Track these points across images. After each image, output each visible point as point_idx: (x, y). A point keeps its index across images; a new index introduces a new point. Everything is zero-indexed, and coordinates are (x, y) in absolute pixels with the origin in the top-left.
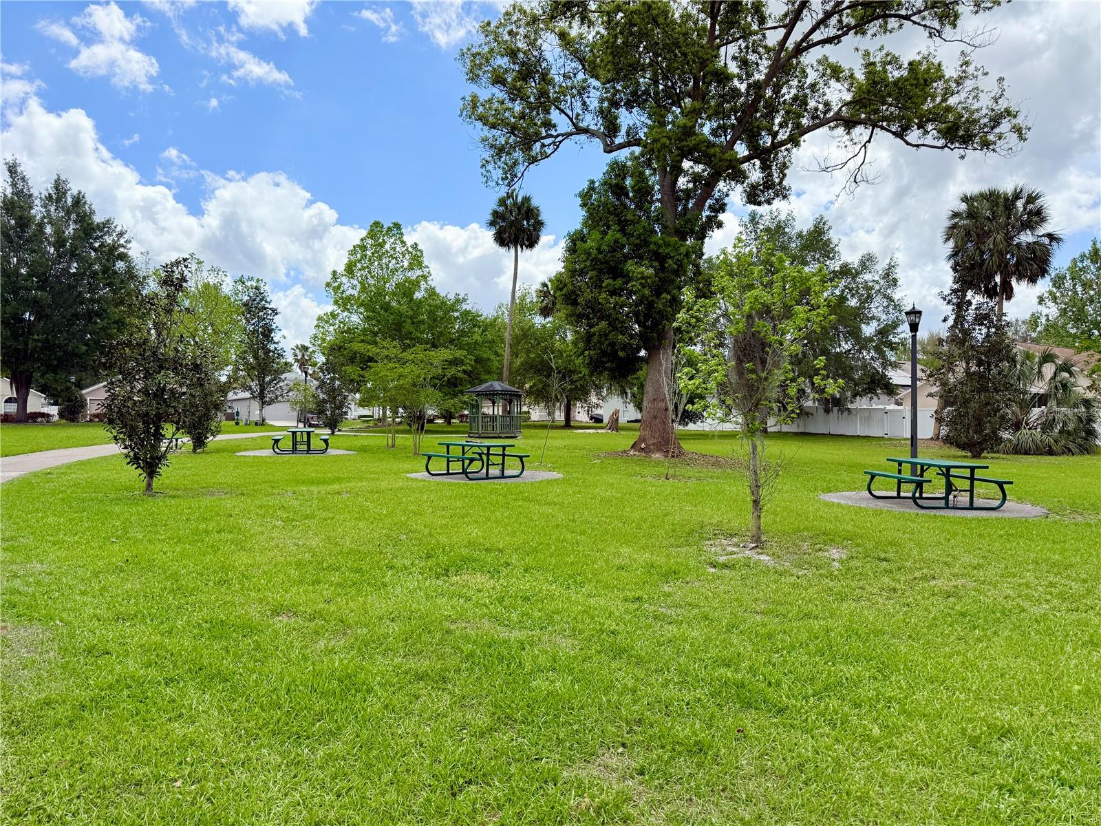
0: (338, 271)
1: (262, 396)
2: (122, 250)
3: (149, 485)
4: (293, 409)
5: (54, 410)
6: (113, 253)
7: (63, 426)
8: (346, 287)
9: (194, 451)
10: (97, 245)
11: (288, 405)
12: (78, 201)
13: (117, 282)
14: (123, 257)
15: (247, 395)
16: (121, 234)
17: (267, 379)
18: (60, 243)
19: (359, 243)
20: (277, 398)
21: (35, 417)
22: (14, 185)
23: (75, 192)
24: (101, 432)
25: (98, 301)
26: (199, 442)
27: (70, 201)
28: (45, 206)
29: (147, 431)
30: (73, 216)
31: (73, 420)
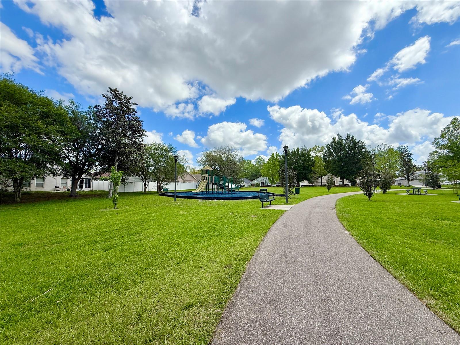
0: (437, 138)
1: (408, 179)
2: (363, 146)
3: (369, 199)
4: (420, 182)
5: (350, 184)
6: (361, 147)
7: (352, 187)
8: (441, 142)
9: (383, 193)
10: (357, 147)
11: (418, 181)
12: (352, 138)
13: (363, 154)
14: (364, 148)
15: (403, 178)
16: (363, 143)
17: (410, 174)
18: (349, 148)
19: (446, 127)
20: (414, 179)
21: (346, 185)
22: (339, 138)
23: (351, 136)
24: (359, 188)
25: (358, 159)
26: (385, 191)
27: (350, 138)
28: (345, 141)
29: (368, 188)
30: (352, 142)
31: (354, 186)
